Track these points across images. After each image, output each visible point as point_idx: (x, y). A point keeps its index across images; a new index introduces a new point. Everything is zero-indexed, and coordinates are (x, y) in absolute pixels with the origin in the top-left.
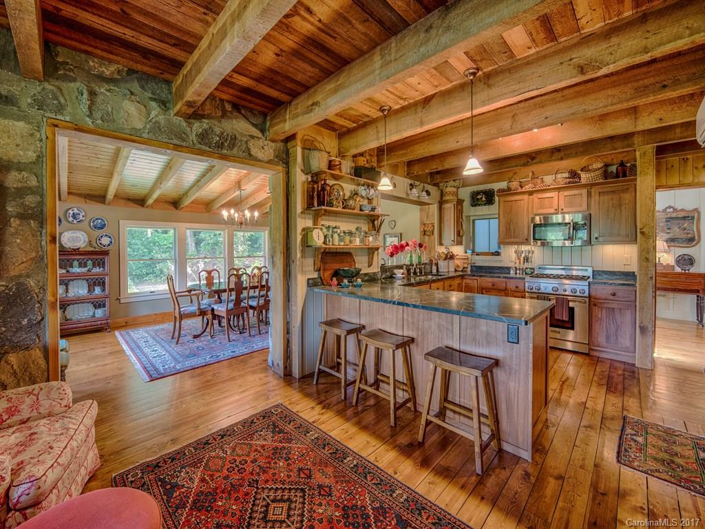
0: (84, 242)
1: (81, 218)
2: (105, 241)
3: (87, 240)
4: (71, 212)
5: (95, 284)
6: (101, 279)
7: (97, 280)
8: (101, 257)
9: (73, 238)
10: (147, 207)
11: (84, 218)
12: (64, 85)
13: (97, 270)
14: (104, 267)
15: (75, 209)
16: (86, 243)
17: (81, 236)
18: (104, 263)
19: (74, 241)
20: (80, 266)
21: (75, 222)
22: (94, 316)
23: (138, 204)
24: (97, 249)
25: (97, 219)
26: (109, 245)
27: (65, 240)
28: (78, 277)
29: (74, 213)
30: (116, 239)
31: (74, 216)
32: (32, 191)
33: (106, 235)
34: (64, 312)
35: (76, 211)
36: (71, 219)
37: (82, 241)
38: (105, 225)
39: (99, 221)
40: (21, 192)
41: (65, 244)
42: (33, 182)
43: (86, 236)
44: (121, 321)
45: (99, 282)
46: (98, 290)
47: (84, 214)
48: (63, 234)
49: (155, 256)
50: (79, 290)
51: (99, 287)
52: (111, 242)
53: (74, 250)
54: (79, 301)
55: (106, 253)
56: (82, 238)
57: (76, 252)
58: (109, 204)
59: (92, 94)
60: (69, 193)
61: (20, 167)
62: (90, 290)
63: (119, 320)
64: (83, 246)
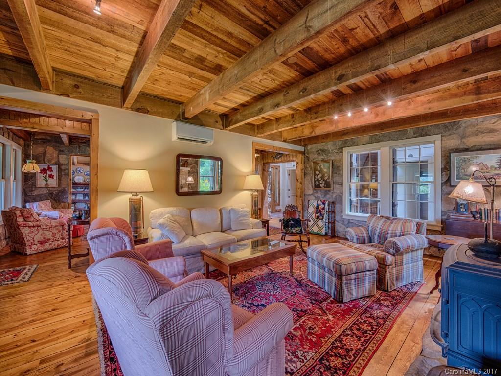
4: (78, 169)
6: (88, 194)
7: (86, 194)
8: (88, 186)
9: (79, 179)
11: (83, 172)
12: (73, 146)
13: (86, 190)
14: (88, 190)
15: (80, 168)
17: (81, 178)
18: (89, 188)
20: (81, 189)
21: (80, 173)
24: (86, 183)
28: (80, 193)
31: (79, 171)
32: (67, 169)
36: (78, 172)
37: (82, 180)
39: (88, 173)
40: (65, 170)
42: (67, 168)
43: (83, 178)
46: (87, 198)
47: (83, 170)
50: (80, 197)
54: (80, 201)
55: (89, 184)
57: (79, 184)
59: (79, 147)
60: (78, 163)
61: (64, 165)
62: (84, 197)
64: (82, 182)
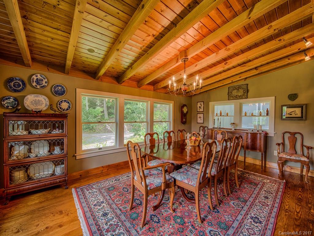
0: (46, 106)
1: (44, 84)
2: (65, 105)
3: (48, 103)
4: (35, 78)
5: (54, 144)
6: (60, 140)
7: (56, 141)
8: (60, 120)
10: (98, 79)
11: (46, 84)
13: (56, 132)
14: (62, 129)
15: (38, 75)
16: (47, 107)
17: (43, 100)
18: (63, 125)
19: (36, 104)
20: (42, 128)
21: (38, 87)
22: (53, 174)
23: (92, 77)
24: (57, 113)
25: (58, 86)
26: (67, 109)
27: (28, 103)
28: (40, 137)
29: (37, 79)
30: (74, 104)
31: (38, 81)
33: (65, 101)
34: (26, 171)
35: (39, 77)
36: (34, 84)
37: (44, 105)
38: (64, 92)
39: (60, 88)
41: (28, 106)
43: (47, 100)
44: (76, 174)
45: (58, 142)
46: (57, 150)
47: (46, 80)
48: (26, 98)
49: (90, 120)
50: (42, 150)
51: (58, 147)
52: (69, 107)
53: (37, 112)
54: (40, 160)
55: (65, 116)
56: (44, 102)
57: (38, 114)
58: (68, 74)
62: (51, 150)
63: (75, 174)
64: (45, 109)
